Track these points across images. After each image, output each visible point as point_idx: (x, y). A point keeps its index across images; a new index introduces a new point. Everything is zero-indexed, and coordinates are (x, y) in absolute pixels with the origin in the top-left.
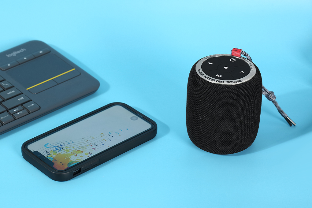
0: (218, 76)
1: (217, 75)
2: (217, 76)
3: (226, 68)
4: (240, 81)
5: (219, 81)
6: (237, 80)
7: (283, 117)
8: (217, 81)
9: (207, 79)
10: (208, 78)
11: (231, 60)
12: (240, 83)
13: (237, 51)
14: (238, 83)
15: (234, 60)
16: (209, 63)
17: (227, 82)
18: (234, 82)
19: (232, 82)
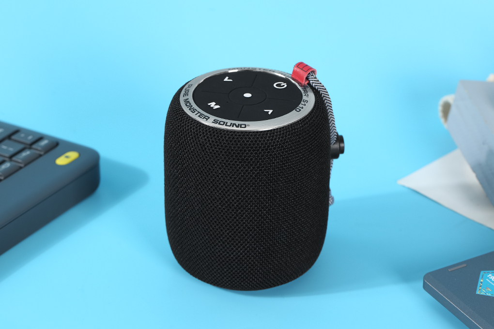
2: (209, 104)
3: (248, 95)
5: (201, 114)
6: (237, 123)
8: (199, 112)
9: (186, 104)
10: (188, 104)
11: (277, 85)
12: (239, 129)
13: (302, 69)
14: (235, 128)
15: (284, 86)
16: (227, 78)
17: (215, 122)
18: (229, 124)
19: (224, 122)
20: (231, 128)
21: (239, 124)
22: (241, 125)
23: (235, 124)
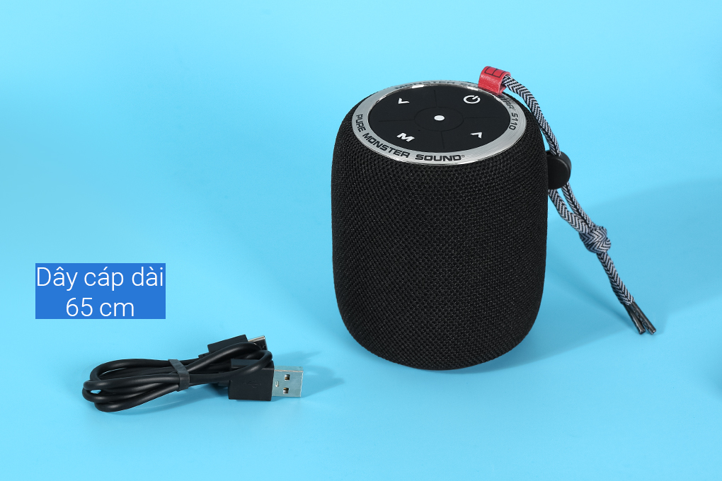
0: (404, 138)
1: (403, 136)
2: (399, 136)
3: (439, 118)
4: (458, 158)
5: (396, 151)
6: (448, 155)
7: (622, 307)
8: (392, 149)
9: (369, 141)
10: (372, 140)
11: (467, 99)
12: (453, 162)
13: (492, 75)
14: (447, 162)
15: (476, 100)
16: (400, 100)
17: (419, 157)
18: (438, 158)
19: (431, 157)
20: (442, 162)
21: (451, 156)
22: (454, 156)
23: (446, 157)
